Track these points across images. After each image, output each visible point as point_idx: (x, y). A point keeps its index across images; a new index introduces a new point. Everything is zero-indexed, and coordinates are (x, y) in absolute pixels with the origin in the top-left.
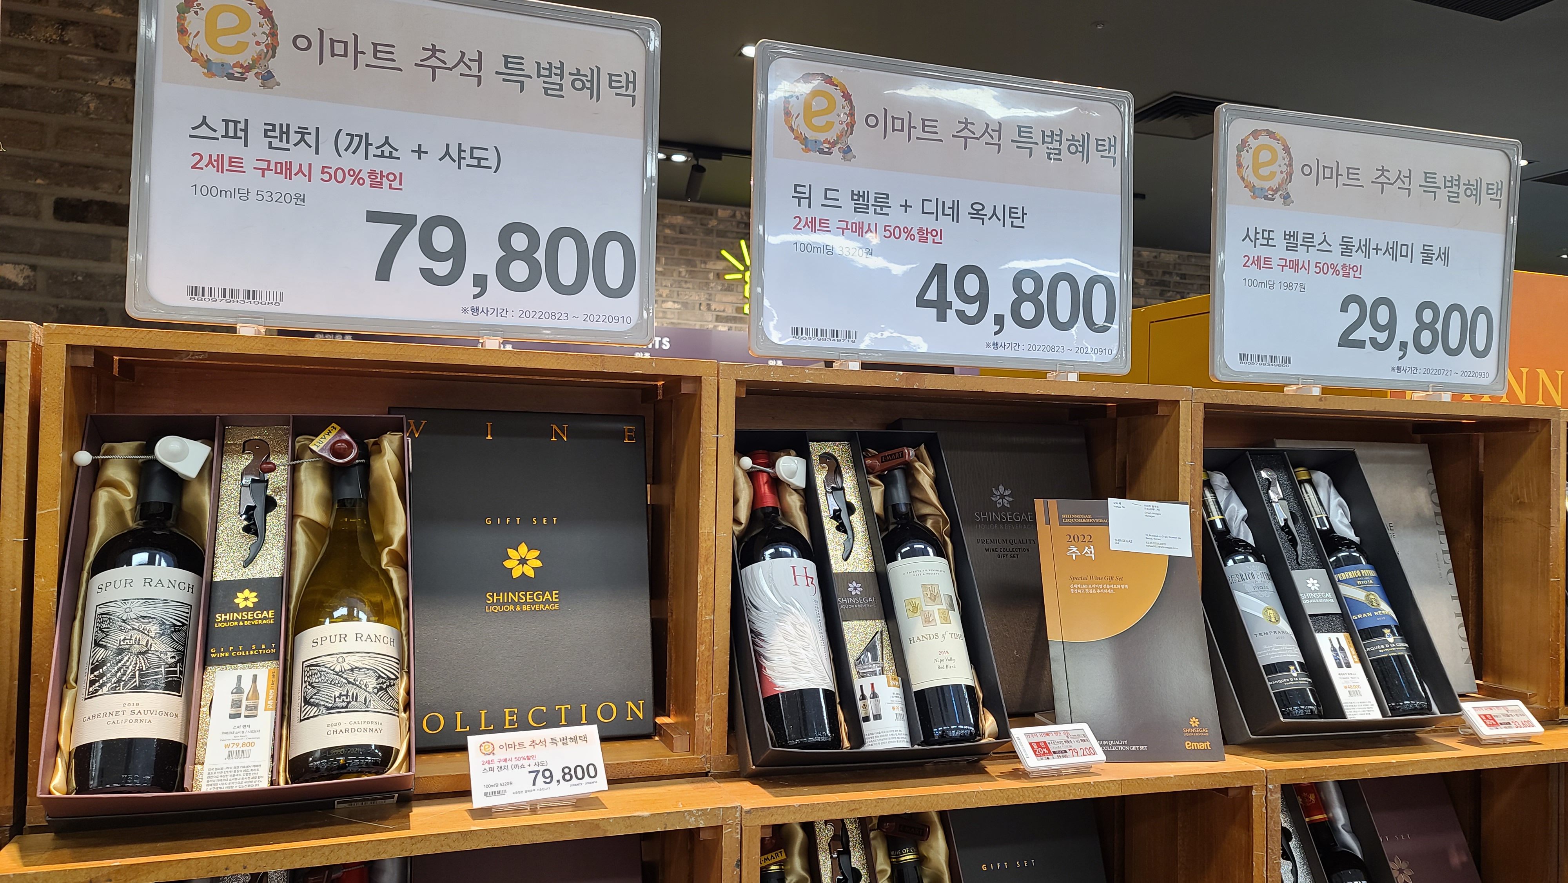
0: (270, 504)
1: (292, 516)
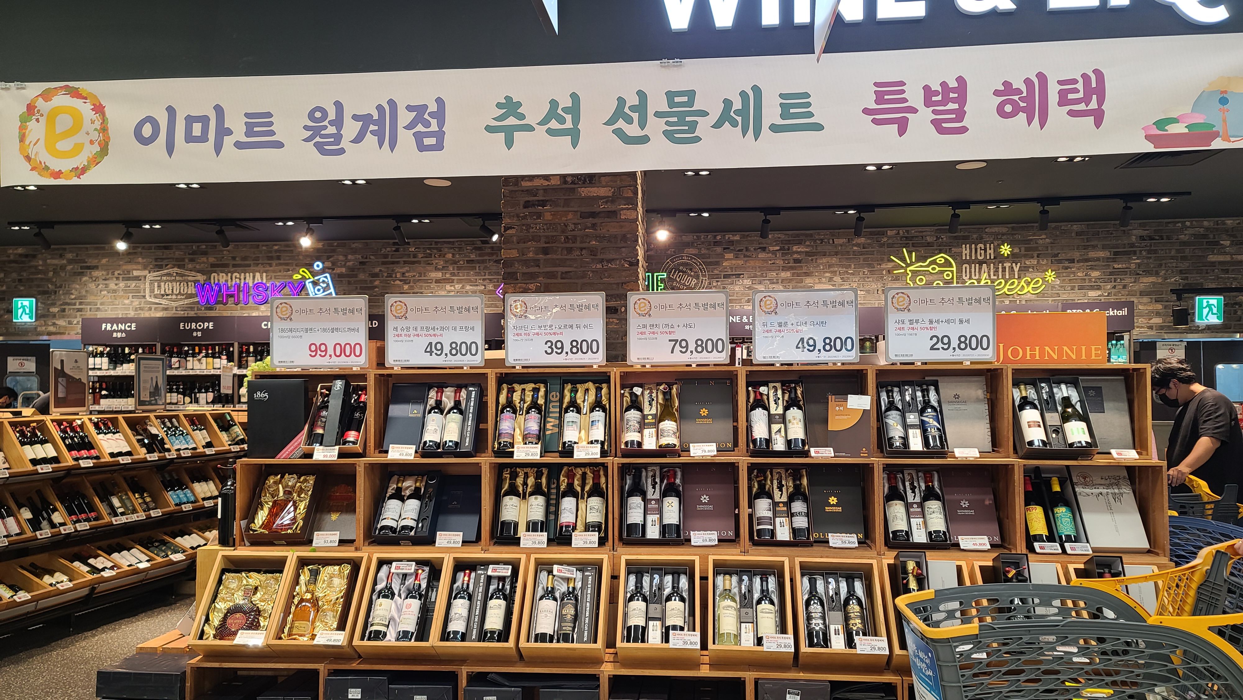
0: (653, 400)
1: (657, 402)
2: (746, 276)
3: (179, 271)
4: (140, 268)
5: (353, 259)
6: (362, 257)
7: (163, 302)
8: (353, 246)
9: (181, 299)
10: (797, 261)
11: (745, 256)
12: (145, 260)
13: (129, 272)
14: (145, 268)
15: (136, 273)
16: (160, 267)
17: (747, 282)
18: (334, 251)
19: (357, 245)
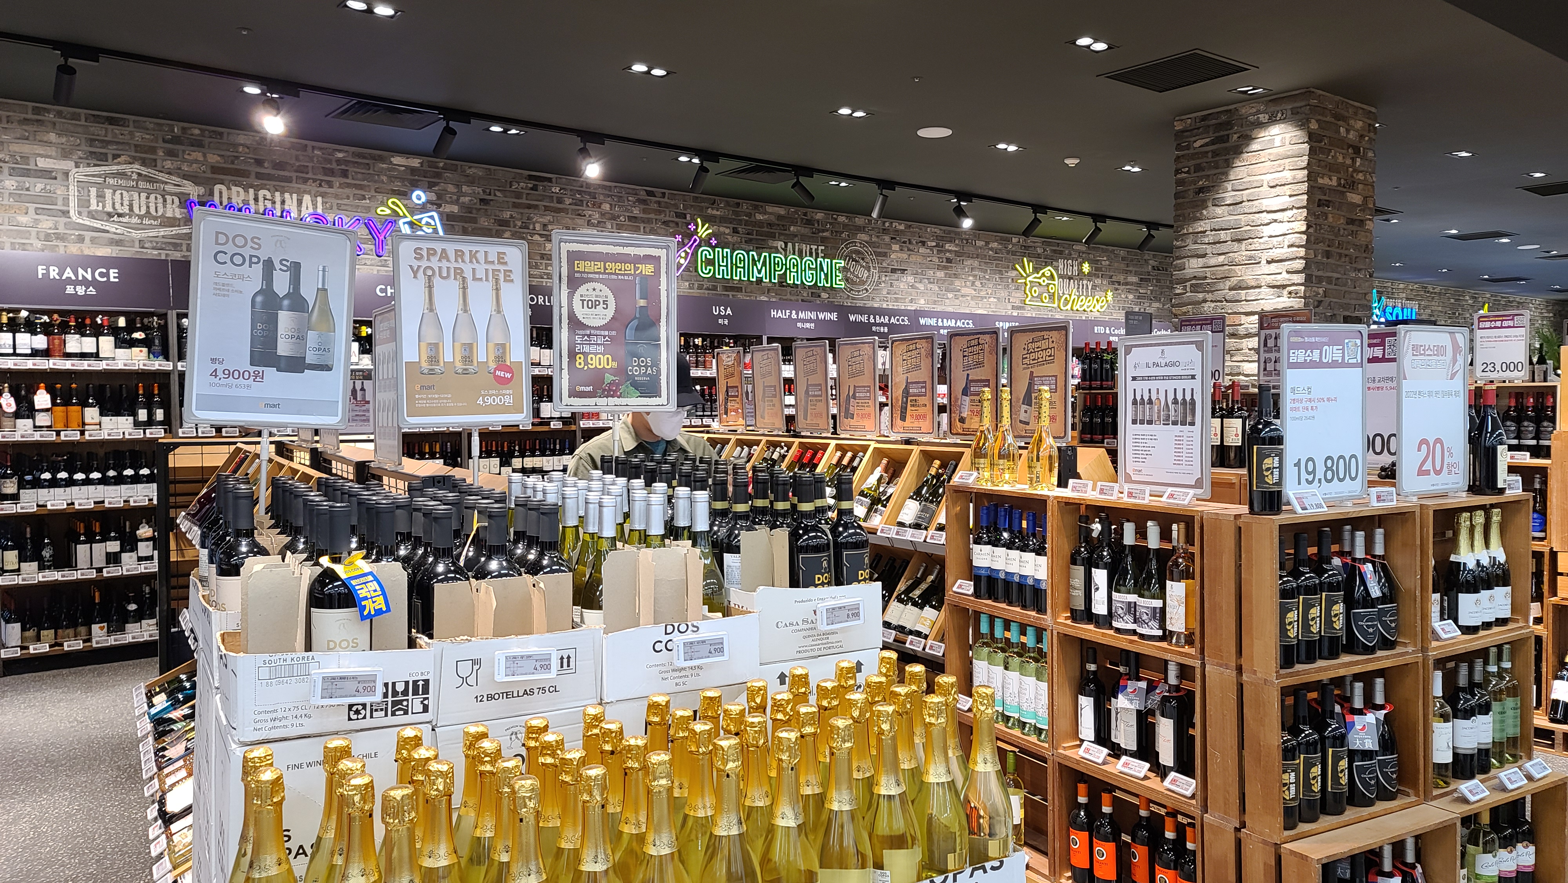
2: (909, 272)
3: (144, 171)
4: (54, 154)
5: (470, 194)
6: (484, 192)
7: (111, 227)
8: (470, 171)
9: (151, 227)
10: (949, 261)
11: (909, 250)
12: (64, 140)
13: (25, 159)
14: (65, 155)
15: (42, 163)
16: (101, 159)
17: (911, 279)
18: (438, 175)
19: (475, 170)
